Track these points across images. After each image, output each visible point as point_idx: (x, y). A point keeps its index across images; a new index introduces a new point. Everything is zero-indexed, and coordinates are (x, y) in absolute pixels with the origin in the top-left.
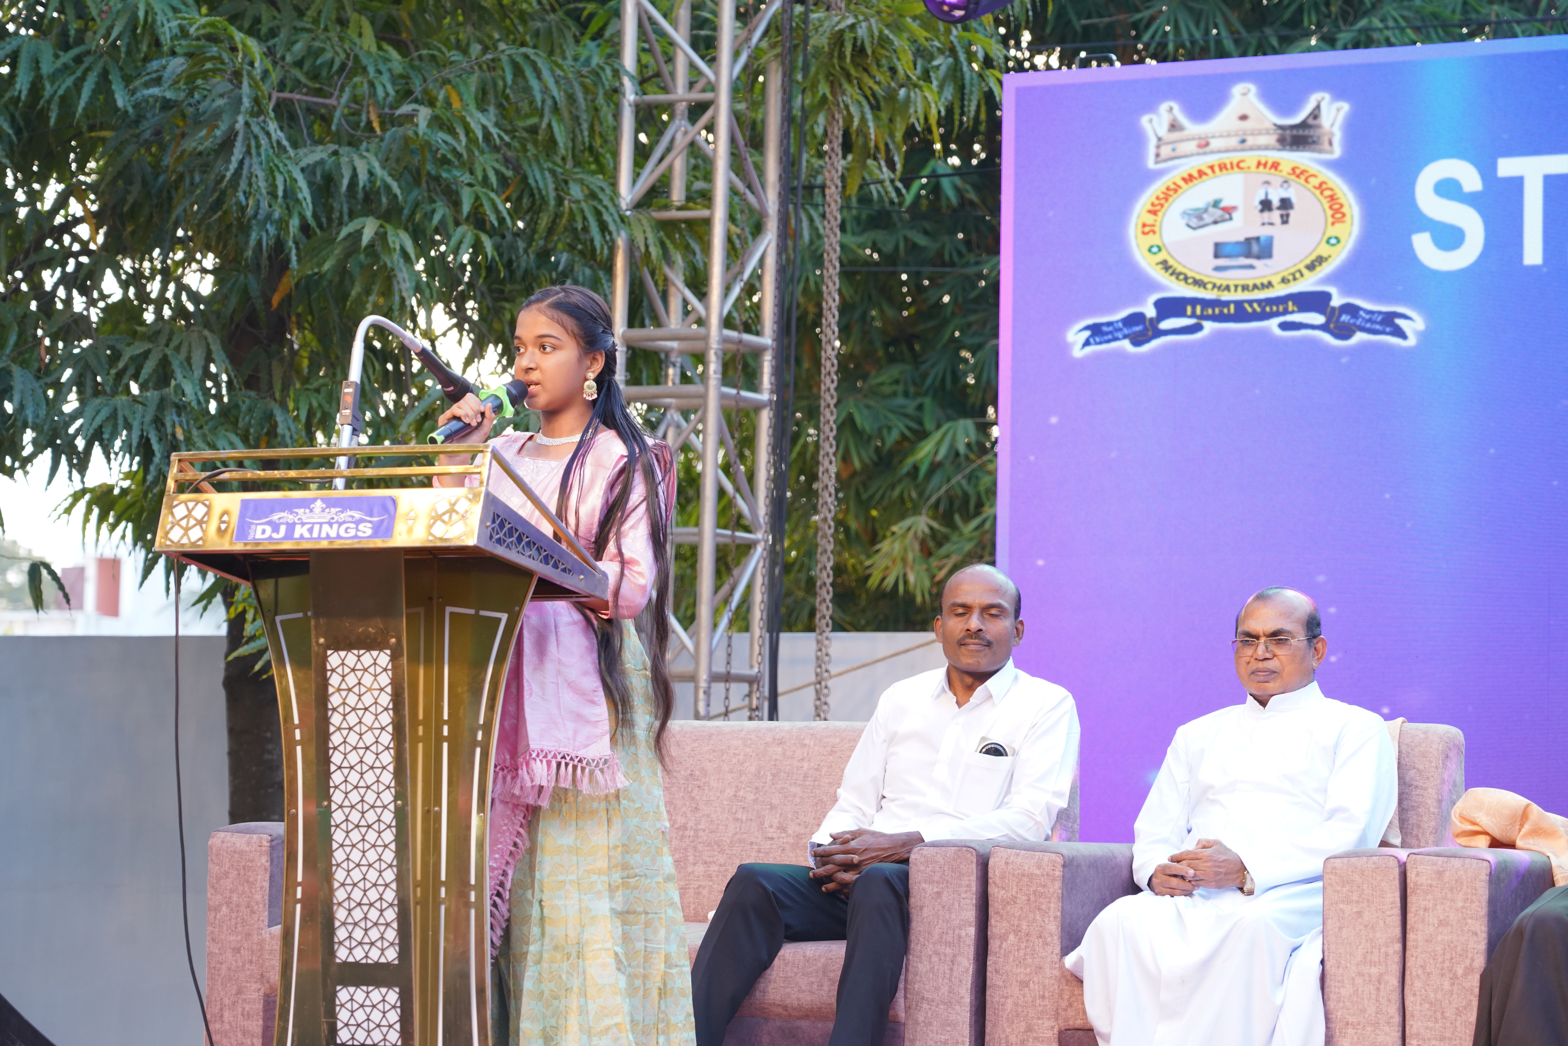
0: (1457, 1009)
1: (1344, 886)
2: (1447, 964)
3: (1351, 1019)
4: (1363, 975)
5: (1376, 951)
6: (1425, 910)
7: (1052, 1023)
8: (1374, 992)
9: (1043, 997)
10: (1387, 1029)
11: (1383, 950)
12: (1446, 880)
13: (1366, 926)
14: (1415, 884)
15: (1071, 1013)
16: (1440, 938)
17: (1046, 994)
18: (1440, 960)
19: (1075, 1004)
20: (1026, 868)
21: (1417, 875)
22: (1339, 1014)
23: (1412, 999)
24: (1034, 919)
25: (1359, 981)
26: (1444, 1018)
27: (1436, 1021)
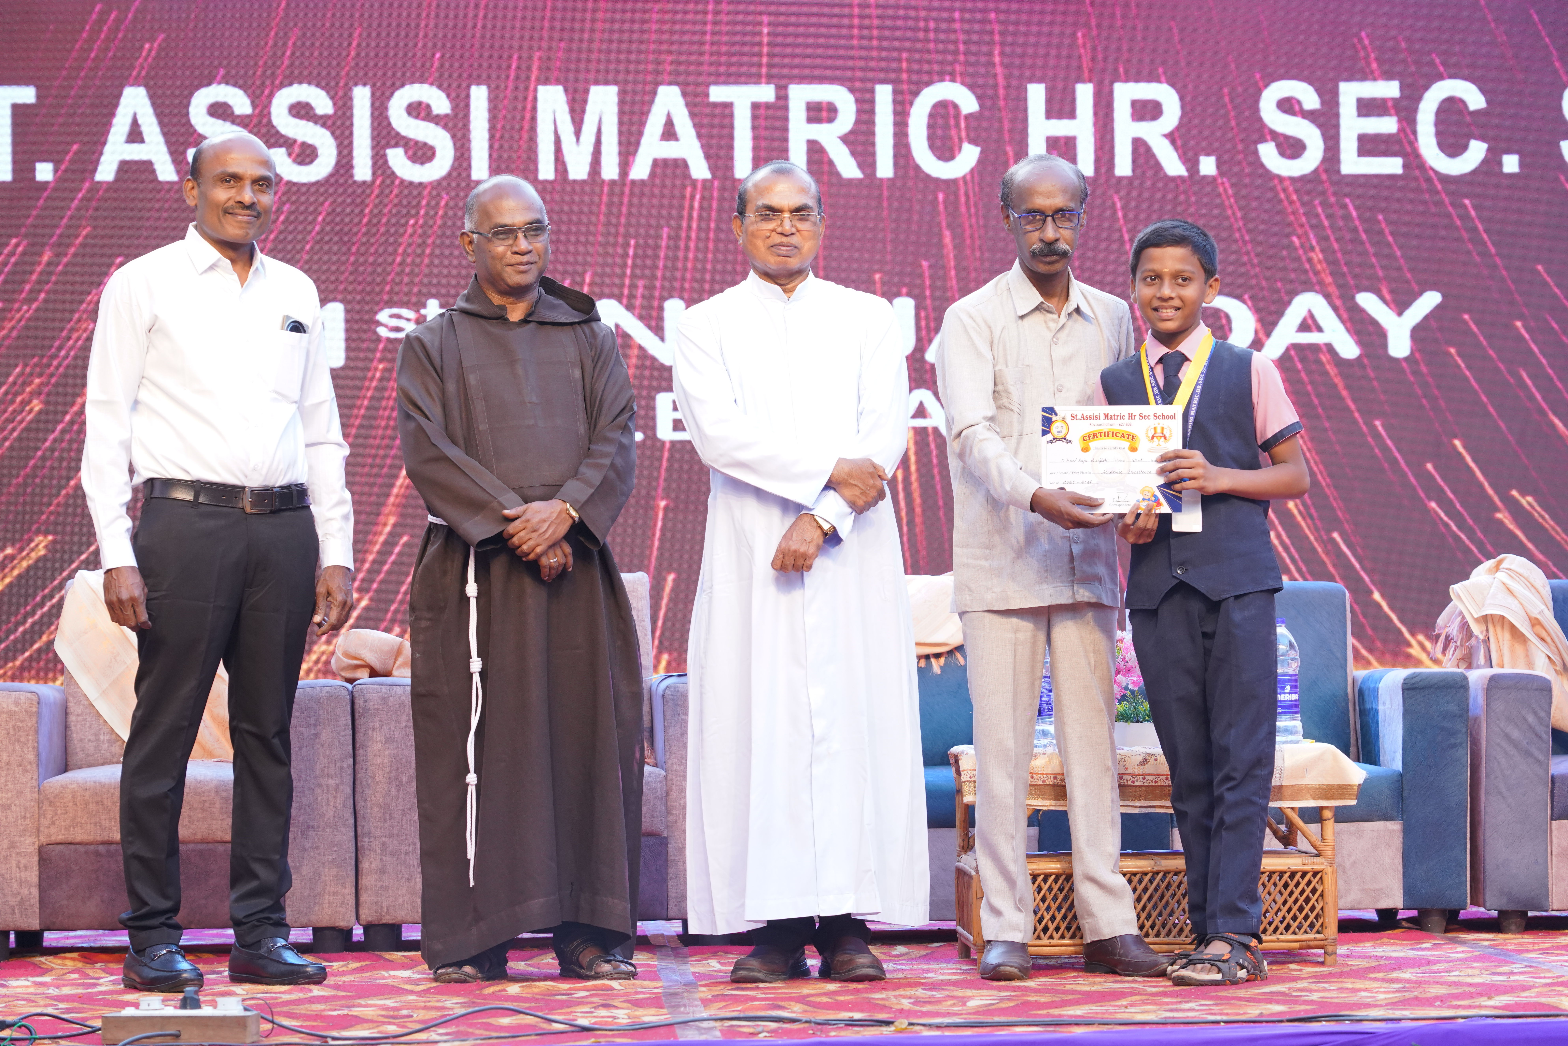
0: (403, 810)
1: (302, 712)
2: (394, 773)
3: (311, 823)
4: (322, 786)
5: (332, 766)
6: (373, 730)
7: (33, 839)
8: (332, 800)
9: (25, 817)
10: (343, 829)
11: (338, 764)
12: (391, 704)
13: (323, 745)
14: (364, 708)
15: (53, 830)
16: (387, 753)
17: (28, 815)
18: (388, 770)
19: (58, 822)
20: (5, 706)
21: (365, 701)
22: (301, 819)
23: (363, 804)
24: (14, 751)
25: (318, 791)
26: (391, 818)
27: (385, 821)
